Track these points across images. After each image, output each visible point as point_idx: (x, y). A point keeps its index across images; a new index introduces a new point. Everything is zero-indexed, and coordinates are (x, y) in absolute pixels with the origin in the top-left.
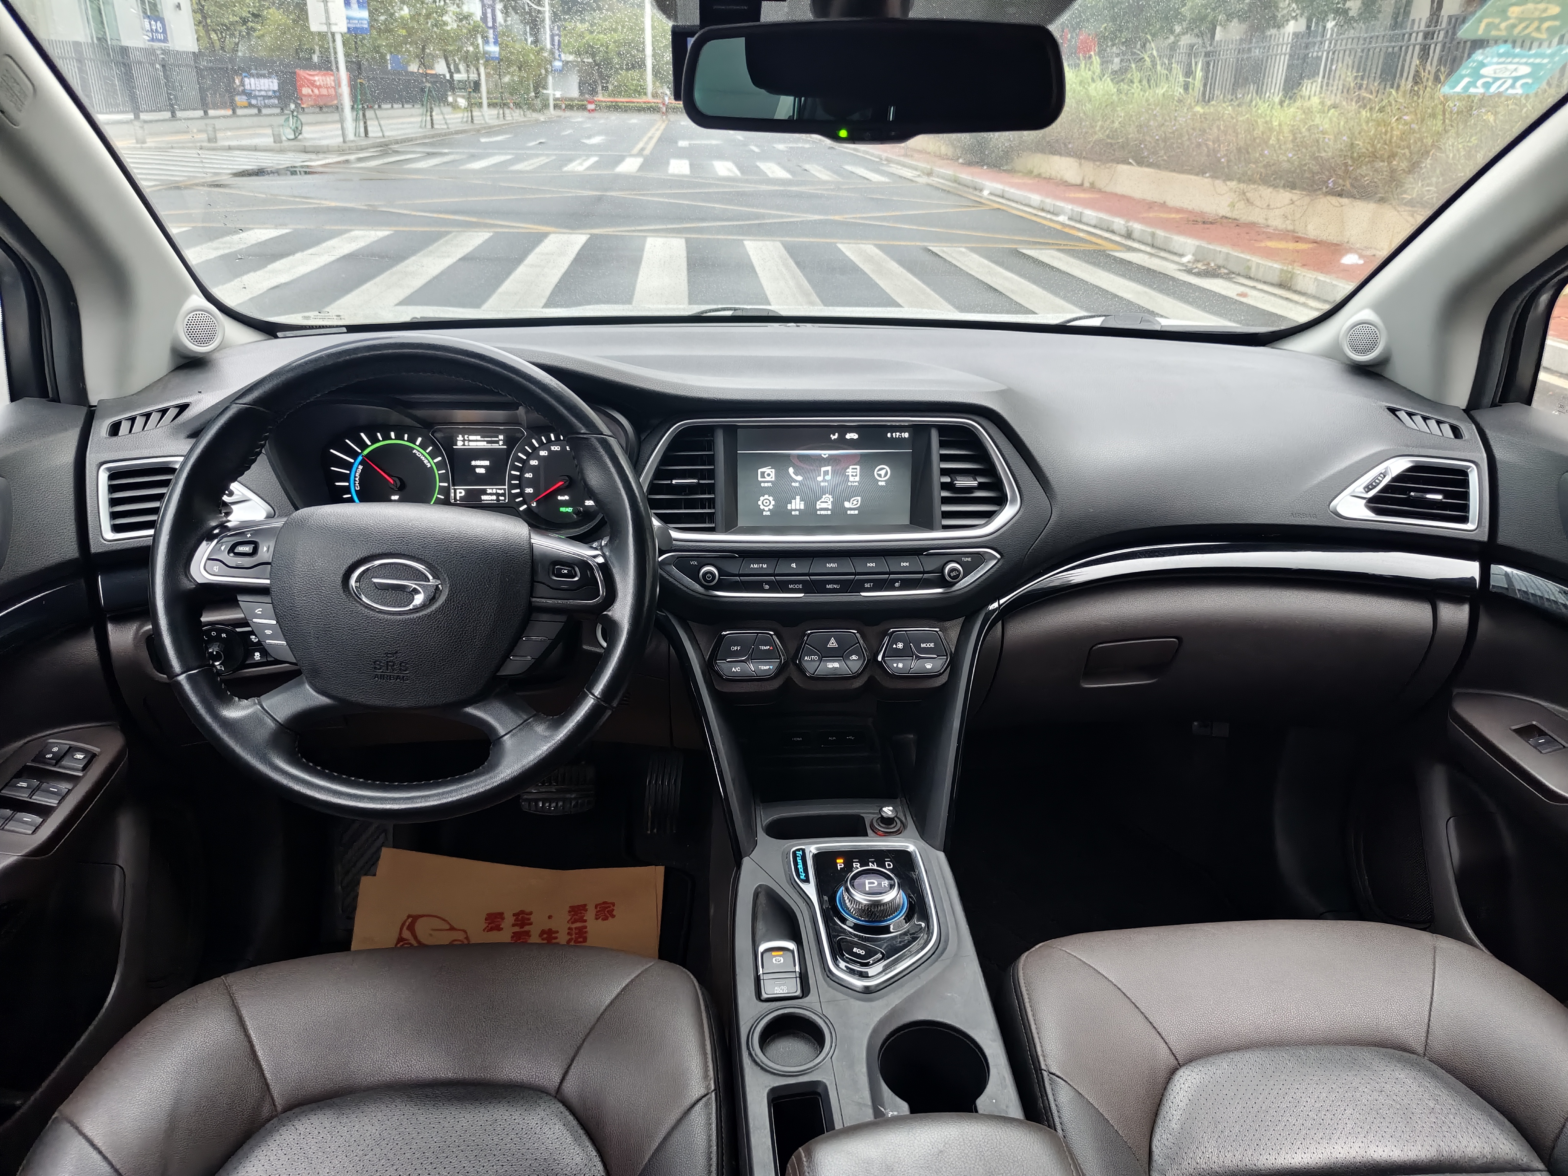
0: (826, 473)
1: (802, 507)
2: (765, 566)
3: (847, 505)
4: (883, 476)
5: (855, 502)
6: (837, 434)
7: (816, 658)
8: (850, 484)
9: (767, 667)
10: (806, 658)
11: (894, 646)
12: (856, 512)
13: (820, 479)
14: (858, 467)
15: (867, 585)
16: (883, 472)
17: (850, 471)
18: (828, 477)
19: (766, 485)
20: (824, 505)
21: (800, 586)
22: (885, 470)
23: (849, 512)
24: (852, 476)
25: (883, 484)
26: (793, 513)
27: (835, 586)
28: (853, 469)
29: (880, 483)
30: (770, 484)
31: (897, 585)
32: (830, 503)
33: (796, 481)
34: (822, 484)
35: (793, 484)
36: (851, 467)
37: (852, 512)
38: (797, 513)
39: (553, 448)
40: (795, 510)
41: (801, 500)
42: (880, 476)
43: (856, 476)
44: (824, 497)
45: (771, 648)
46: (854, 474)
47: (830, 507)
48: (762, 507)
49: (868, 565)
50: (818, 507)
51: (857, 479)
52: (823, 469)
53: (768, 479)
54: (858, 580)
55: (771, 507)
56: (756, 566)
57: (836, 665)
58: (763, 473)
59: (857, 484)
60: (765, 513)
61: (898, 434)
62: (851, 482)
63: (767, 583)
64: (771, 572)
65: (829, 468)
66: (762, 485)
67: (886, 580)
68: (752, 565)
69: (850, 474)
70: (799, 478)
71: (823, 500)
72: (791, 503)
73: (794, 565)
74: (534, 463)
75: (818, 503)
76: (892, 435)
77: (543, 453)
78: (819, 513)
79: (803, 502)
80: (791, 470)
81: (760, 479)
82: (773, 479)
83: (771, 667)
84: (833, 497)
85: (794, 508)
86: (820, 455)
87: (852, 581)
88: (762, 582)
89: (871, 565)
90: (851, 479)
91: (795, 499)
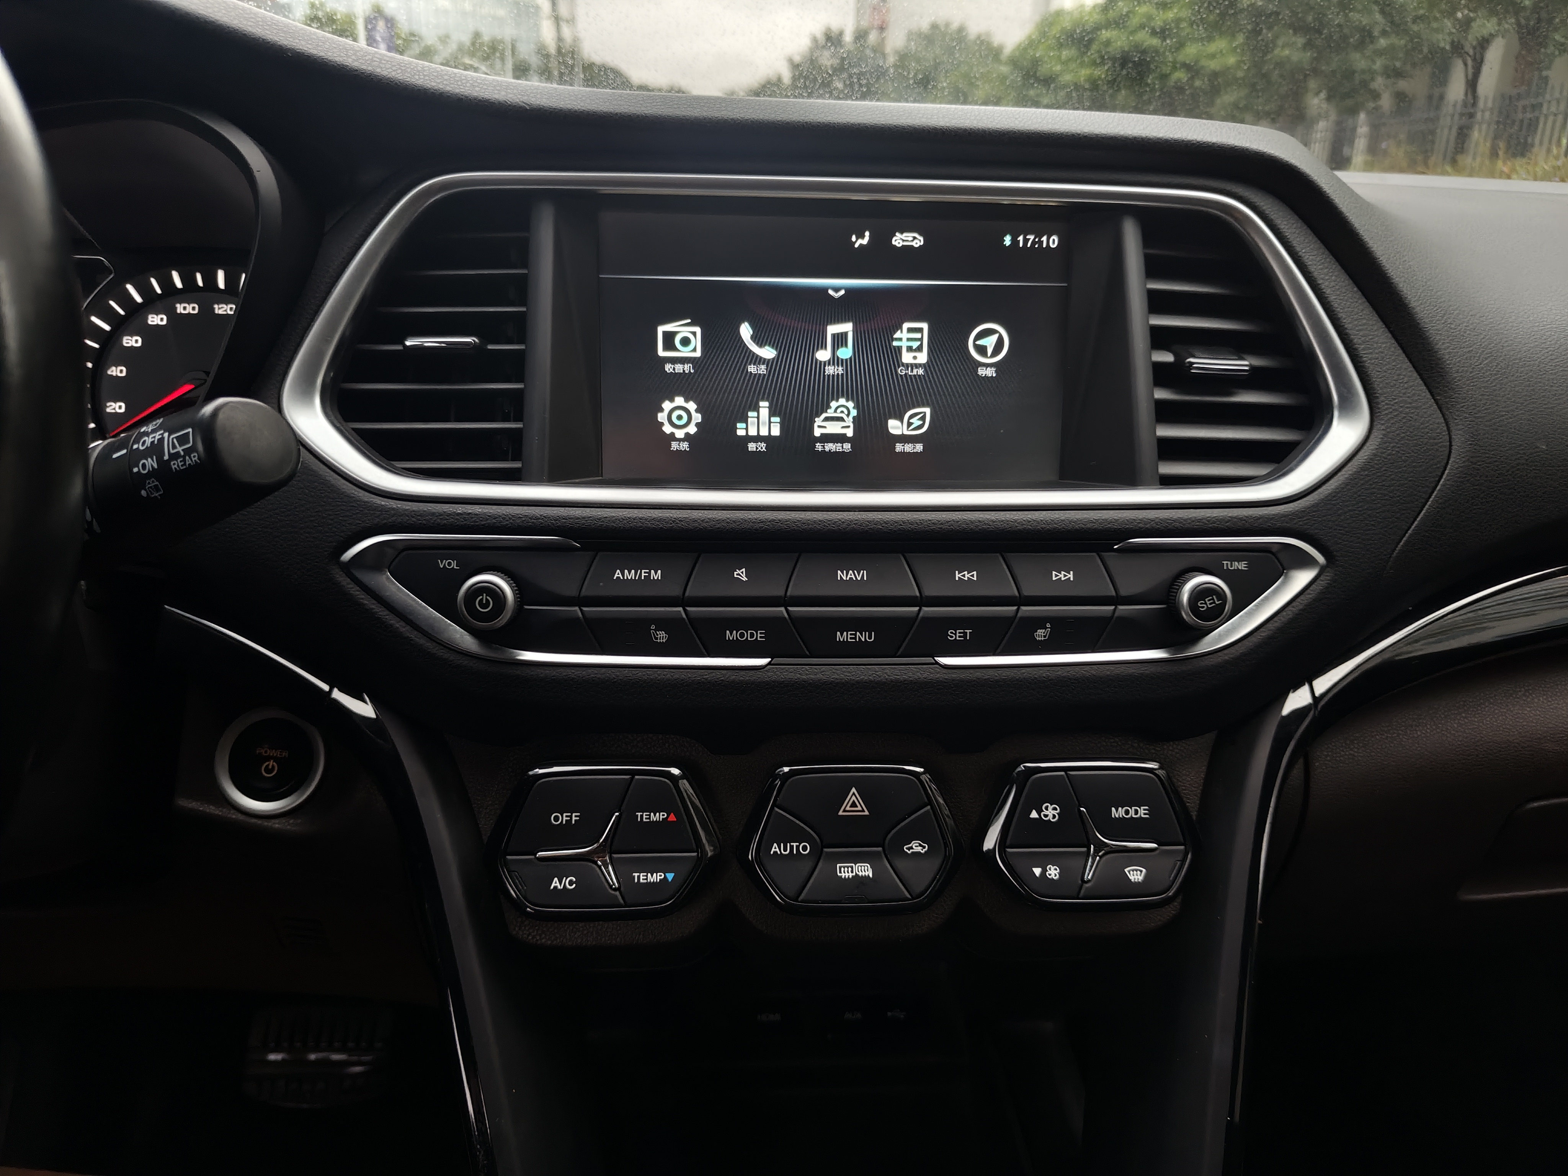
0: (840, 340)
1: (776, 431)
2: (656, 575)
3: (895, 427)
4: (990, 351)
5: (916, 422)
6: (867, 234)
7: (804, 848)
8: (902, 371)
9: (656, 877)
10: (775, 848)
11: (1034, 815)
12: (919, 447)
13: (823, 355)
14: (925, 326)
15: (955, 635)
16: (990, 342)
17: (903, 337)
18: (845, 353)
19: (679, 368)
20: (834, 428)
21: (759, 635)
22: (994, 338)
23: (899, 448)
24: (910, 349)
25: (990, 372)
26: (752, 447)
27: (863, 637)
28: (910, 330)
29: (982, 372)
30: (688, 368)
31: (1040, 634)
32: (849, 421)
33: (758, 360)
34: (830, 370)
35: (752, 369)
36: (906, 326)
37: (908, 448)
38: (762, 447)
39: (180, 308)
40: (758, 439)
41: (772, 414)
42: (982, 350)
43: (920, 349)
44: (834, 404)
45: (672, 818)
46: (915, 345)
47: (850, 433)
48: (667, 429)
49: (958, 576)
50: (817, 432)
51: (923, 358)
52: (833, 329)
53: (685, 352)
54: (928, 620)
55: (692, 429)
56: (630, 575)
57: (865, 870)
58: (669, 338)
59: (921, 372)
60: (674, 446)
61: (1031, 237)
62: (907, 366)
63: (663, 623)
64: (674, 591)
65: (847, 327)
66: (668, 368)
67: (1008, 621)
68: (618, 574)
69: (904, 344)
70: (768, 353)
71: (830, 413)
72: (745, 420)
73: (741, 574)
74: (132, 341)
75: (818, 421)
76: (1015, 241)
77: (156, 320)
78: (819, 447)
79: (778, 419)
80: (746, 331)
81: (661, 353)
82: (698, 354)
83: (670, 876)
84: (857, 407)
85: (753, 432)
86: (823, 290)
87: (910, 621)
88: (644, 623)
89: (967, 576)
90: (907, 358)
91: (757, 409)
